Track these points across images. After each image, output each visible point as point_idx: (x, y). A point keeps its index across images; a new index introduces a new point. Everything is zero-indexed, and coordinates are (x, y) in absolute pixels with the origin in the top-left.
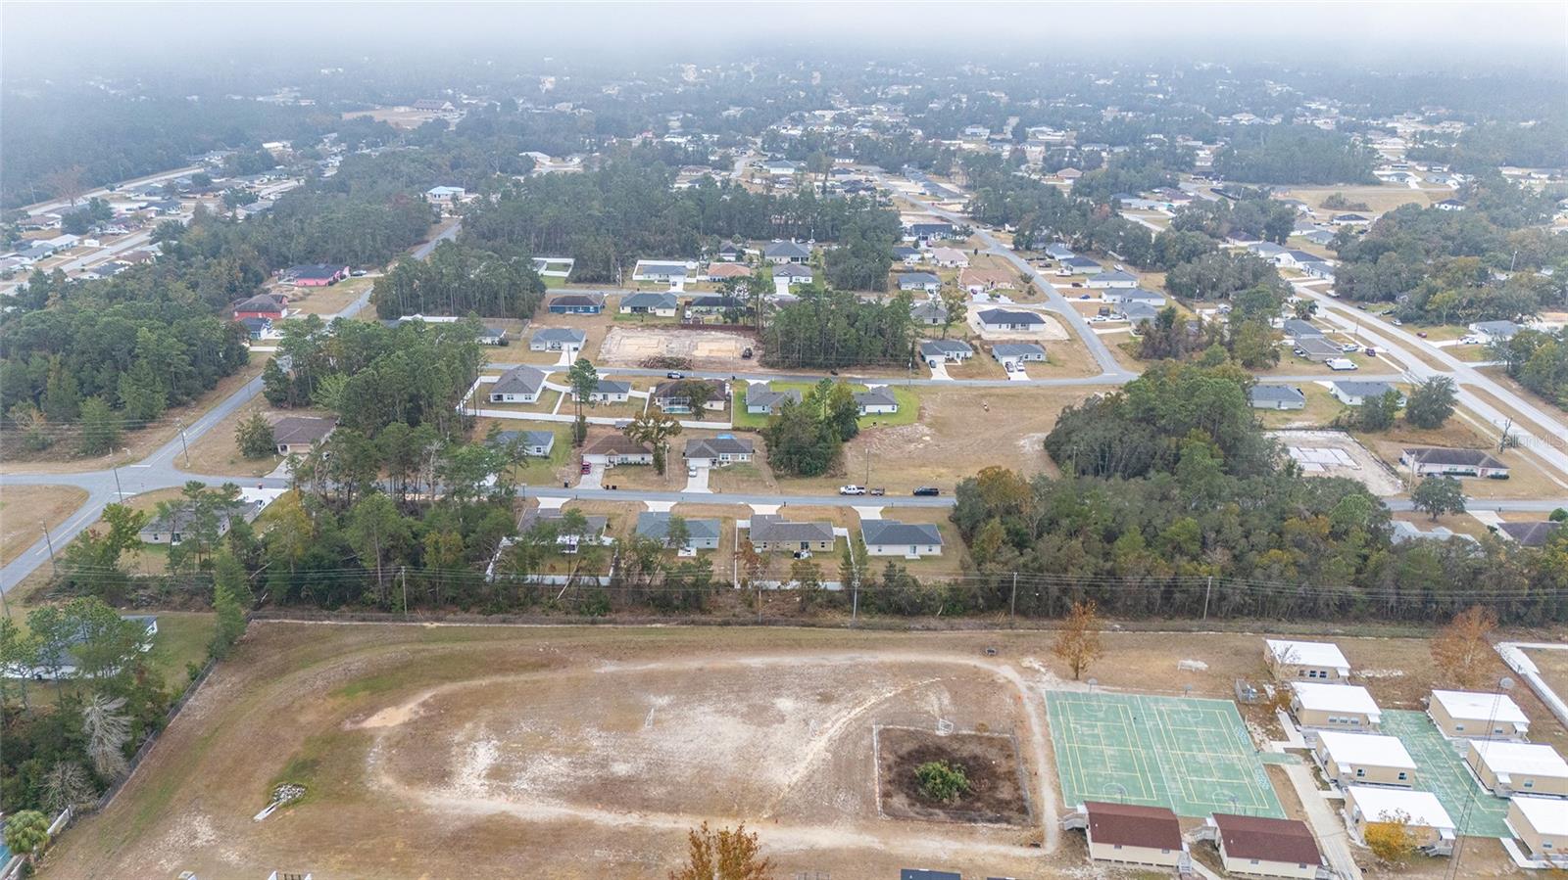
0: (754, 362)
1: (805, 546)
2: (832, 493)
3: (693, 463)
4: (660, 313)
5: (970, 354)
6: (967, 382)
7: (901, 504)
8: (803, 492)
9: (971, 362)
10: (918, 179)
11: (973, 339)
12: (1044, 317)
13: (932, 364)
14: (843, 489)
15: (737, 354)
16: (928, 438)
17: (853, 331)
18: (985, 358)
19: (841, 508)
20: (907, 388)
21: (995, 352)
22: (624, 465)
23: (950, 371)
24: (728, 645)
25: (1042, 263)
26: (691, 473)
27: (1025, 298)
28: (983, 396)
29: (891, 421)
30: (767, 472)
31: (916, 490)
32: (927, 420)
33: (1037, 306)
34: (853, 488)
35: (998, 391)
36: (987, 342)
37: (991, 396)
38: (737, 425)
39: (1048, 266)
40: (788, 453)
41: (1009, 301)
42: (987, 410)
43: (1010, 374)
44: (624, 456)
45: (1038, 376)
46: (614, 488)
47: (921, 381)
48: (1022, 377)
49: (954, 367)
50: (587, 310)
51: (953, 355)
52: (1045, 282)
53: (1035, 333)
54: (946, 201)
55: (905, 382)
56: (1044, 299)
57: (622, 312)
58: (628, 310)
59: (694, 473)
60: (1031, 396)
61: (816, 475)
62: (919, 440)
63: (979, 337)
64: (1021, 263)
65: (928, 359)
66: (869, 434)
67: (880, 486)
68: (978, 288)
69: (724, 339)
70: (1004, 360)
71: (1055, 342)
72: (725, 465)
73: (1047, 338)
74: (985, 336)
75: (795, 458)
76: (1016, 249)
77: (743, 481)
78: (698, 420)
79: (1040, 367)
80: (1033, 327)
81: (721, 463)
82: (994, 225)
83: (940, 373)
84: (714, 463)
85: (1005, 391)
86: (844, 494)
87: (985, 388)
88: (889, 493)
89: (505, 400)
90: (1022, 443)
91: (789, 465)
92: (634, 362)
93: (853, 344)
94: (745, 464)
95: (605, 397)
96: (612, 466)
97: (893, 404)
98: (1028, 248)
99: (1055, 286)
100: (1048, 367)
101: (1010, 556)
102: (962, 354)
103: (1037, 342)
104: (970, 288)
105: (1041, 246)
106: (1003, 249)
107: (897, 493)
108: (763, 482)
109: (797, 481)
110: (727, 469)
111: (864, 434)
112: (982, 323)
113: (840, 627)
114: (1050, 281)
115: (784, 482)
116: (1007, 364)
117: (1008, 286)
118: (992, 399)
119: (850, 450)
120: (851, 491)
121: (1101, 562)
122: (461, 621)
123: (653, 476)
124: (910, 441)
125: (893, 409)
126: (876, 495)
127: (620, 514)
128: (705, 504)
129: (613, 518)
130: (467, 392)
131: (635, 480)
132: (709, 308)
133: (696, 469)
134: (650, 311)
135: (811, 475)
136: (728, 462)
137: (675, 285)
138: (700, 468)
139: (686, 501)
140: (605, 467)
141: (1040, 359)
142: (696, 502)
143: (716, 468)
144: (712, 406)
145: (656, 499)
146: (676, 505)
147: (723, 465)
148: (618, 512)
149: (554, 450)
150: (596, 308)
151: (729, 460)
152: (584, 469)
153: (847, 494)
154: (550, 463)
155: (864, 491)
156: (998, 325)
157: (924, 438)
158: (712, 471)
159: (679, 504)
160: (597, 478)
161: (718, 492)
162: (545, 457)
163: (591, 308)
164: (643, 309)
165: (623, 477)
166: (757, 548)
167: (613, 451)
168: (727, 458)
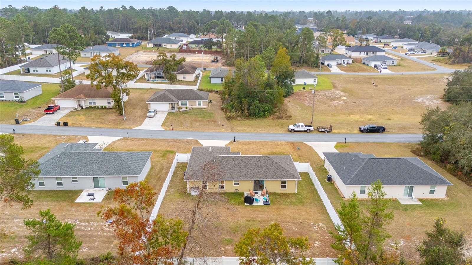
1: (259, 186)
2: (281, 131)
3: (154, 106)
5: (351, 61)
8: (253, 130)
9: (352, 65)
13: (329, 66)
14: (291, 127)
15: (208, 61)
16: (345, 98)
18: (359, 64)
19: (292, 143)
21: (364, 62)
22: (92, 108)
26: (148, 114)
28: (369, 79)
29: (314, 88)
30: (220, 115)
31: (363, 128)
32: (340, 89)
34: (301, 125)
37: (374, 79)
38: (201, 88)
40: (239, 98)
43: (380, 70)
44: (92, 101)
46: (66, 124)
47: (326, 73)
48: (388, 71)
49: (343, 67)
51: (341, 61)
59: (152, 114)
61: (264, 117)
62: (339, 98)
65: (325, 63)
67: (325, 125)
72: (184, 109)
75: (245, 101)
77: (196, 121)
78: (171, 84)
79: (396, 68)
80: (379, 53)
81: (179, 108)
83: (335, 70)
84: (173, 108)
88: (336, 131)
89: (31, 71)
91: (240, 109)
94: (201, 109)
96: (79, 109)
97: (314, 78)
100: (403, 68)
102: (346, 62)
107: (345, 131)
108: (215, 122)
109: (247, 122)
110: (184, 113)
111: (298, 95)
115: (235, 122)
117: (353, 43)
120: (300, 129)
123: (113, 116)
124: (333, 100)
125: (315, 82)
126: (324, 132)
127: (46, 148)
128: (152, 140)
129: (31, 152)
130: (6, 67)
131: (93, 119)
132: (196, 45)
133: (156, 112)
134: (163, 46)
135: (259, 117)
136: (187, 108)
137: (182, 41)
138: (160, 111)
139: (134, 137)
140: (72, 110)
141: (394, 64)
142: (147, 137)
143: (174, 111)
144: (184, 78)
145: (101, 135)
146: (120, 139)
147: (181, 110)
148: (47, 146)
149: (37, 98)
150: (133, 44)
151: (188, 106)
152: (51, 110)
153: (294, 131)
154: (22, 106)
155: (311, 128)
156: (359, 52)
157: (342, 98)
158: (169, 114)
159: (124, 139)
160: (57, 116)
161: (170, 130)
162: (22, 102)
163: (130, 44)
164: (160, 45)
165: (82, 118)
166: (193, 188)
167: (82, 96)
168: (186, 104)
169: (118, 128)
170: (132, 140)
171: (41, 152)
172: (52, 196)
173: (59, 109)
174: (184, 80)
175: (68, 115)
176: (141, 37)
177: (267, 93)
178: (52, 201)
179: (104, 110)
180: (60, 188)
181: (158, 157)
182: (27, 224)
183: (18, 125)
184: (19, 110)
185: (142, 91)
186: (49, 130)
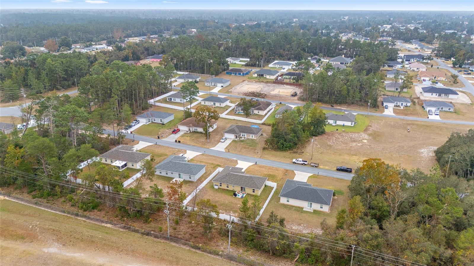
0: (296, 98)
2: (287, 161)
3: (227, 135)
4: (268, 77)
5: (409, 104)
6: (402, 117)
7: (324, 174)
8: (273, 158)
9: (408, 108)
10: (416, 44)
11: (415, 98)
12: (458, 93)
13: (386, 107)
14: (294, 160)
15: (289, 94)
16: (365, 141)
17: (345, 86)
18: (418, 107)
20: (367, 116)
21: (424, 105)
22: (195, 132)
23: (395, 111)
24: (133, 251)
25: (465, 73)
26: (221, 140)
27: (452, 85)
28: (409, 124)
29: (347, 130)
30: (261, 146)
31: (339, 166)
32: (369, 132)
33: (458, 89)
34: (300, 160)
35: (419, 123)
36: (422, 101)
37: (413, 124)
38: (264, 122)
39: (469, 74)
41: (443, 86)
42: (409, 132)
43: (429, 116)
44: (196, 128)
45: (447, 118)
46: (179, 142)
47: (377, 114)
48: (438, 118)
49: (398, 109)
50: (240, 74)
51: (399, 104)
52: (466, 80)
53: (452, 99)
54: (426, 50)
55: (366, 113)
56: (463, 85)
57: (254, 76)
58: (256, 75)
59: (223, 141)
60: (437, 127)
61: (285, 150)
62: (360, 141)
63: (419, 98)
64: (455, 72)
65: (385, 104)
66: (332, 134)
67: (317, 162)
68: (427, 79)
69: (289, 88)
70: (428, 109)
71: (462, 104)
72: (243, 139)
73: (458, 102)
74: (422, 98)
76: (454, 67)
77: (245, 148)
78: (247, 118)
79: (449, 114)
80: (451, 96)
82: (446, 58)
83: (389, 111)
84: (236, 137)
85: (423, 123)
86: (294, 163)
87: (411, 121)
88: (321, 167)
89: (172, 100)
90: (422, 150)
91: (275, 144)
92: (242, 93)
93: (345, 93)
94: (252, 140)
95: (214, 104)
96: (188, 132)
97: (352, 121)
98: (460, 67)
99: (470, 82)
100: (454, 115)
101: (362, 227)
102: (404, 104)
103: (451, 103)
104: (422, 78)
105: (467, 66)
106: (448, 67)
107: (327, 168)
108: (255, 150)
109: (274, 152)
110: (242, 141)
111: (328, 134)
112: (423, 92)
113: (218, 254)
114: (468, 79)
115: (266, 152)
116: (429, 111)
117: (444, 79)
118: (413, 126)
119: (314, 141)
120: (299, 162)
121: (442, 249)
122: (18, 198)
123: (203, 139)
124: (354, 141)
125: (352, 124)
126: (313, 166)
127: (167, 155)
128: (216, 157)
129: (161, 156)
130: (160, 96)
131: (193, 140)
132: (290, 77)
133: (226, 139)
134: (264, 76)
135: (282, 150)
136: (245, 138)
137: (284, 69)
138: (229, 138)
139: (208, 154)
140: (186, 132)
141: (450, 111)
142: (214, 155)
143: (236, 140)
144: (258, 112)
145: (193, 151)
146: (201, 154)
147: (241, 139)
148: (168, 154)
149: (170, 122)
150: (243, 74)
151: (246, 137)
152: (175, 132)
153: (295, 163)
154: (163, 127)
155: (306, 163)
156: (431, 94)
157: (363, 141)
158: (234, 141)
159: (203, 155)
160: (177, 136)
161: (228, 152)
162: (163, 124)
163: (241, 73)
164: (262, 75)
165: (188, 138)
166: (215, 185)
167: (191, 125)
168: (245, 136)
169: (203, 147)
170: (206, 155)
171: (165, 157)
172: (163, 178)
173: (179, 131)
174: (258, 114)
175: (182, 136)
176: (253, 64)
177: (291, 136)
178: (163, 180)
179: (201, 134)
180: (167, 175)
181: (211, 167)
182: (150, 187)
183: (159, 140)
184: (161, 130)
185: (228, 121)
186: (171, 144)
